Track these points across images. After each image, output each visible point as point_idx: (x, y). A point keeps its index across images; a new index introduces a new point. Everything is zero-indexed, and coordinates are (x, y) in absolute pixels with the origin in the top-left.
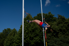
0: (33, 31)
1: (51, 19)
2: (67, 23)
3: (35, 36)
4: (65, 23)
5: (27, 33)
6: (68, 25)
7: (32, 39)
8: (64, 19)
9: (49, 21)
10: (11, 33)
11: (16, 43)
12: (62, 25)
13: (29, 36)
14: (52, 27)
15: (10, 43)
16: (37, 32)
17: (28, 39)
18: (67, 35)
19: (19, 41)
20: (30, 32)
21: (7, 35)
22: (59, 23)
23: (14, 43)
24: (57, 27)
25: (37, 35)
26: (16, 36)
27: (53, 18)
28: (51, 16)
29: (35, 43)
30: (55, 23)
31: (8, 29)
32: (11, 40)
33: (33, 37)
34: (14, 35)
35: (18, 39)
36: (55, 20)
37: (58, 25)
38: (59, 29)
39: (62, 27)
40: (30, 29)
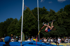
0: (31, 20)
1: (45, 12)
2: (56, 15)
3: (32, 25)
4: (55, 15)
5: (26, 22)
6: (56, 17)
7: (29, 26)
8: (54, 12)
9: (43, 14)
10: (13, 22)
11: (17, 29)
12: (52, 17)
13: (27, 25)
14: (45, 18)
15: (12, 29)
16: (34, 21)
17: (27, 26)
18: (56, 24)
19: (19, 28)
20: (29, 21)
21: (10, 23)
22: (50, 16)
23: (15, 29)
24: (48, 18)
25: (34, 24)
26: (17, 24)
27: (46, 11)
28: (45, 10)
29: (32, 30)
30: (47, 15)
31: (11, 18)
32: (13, 27)
33: (30, 25)
34: (16, 23)
35: (19, 26)
36: (47, 13)
37: (49, 17)
38: (50, 20)
39: (52, 18)
40: (28, 19)
